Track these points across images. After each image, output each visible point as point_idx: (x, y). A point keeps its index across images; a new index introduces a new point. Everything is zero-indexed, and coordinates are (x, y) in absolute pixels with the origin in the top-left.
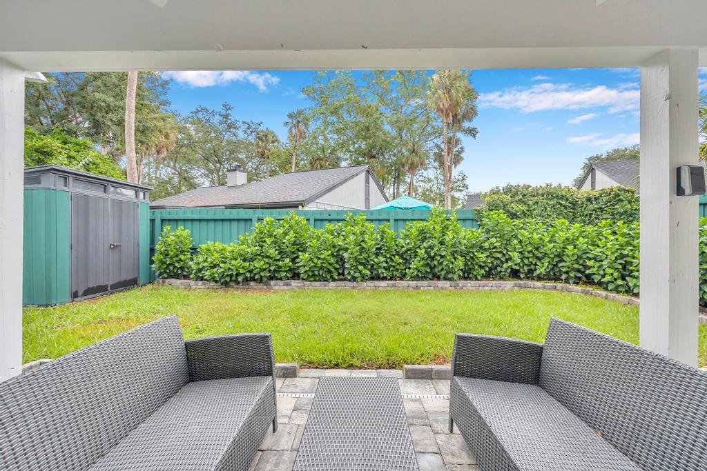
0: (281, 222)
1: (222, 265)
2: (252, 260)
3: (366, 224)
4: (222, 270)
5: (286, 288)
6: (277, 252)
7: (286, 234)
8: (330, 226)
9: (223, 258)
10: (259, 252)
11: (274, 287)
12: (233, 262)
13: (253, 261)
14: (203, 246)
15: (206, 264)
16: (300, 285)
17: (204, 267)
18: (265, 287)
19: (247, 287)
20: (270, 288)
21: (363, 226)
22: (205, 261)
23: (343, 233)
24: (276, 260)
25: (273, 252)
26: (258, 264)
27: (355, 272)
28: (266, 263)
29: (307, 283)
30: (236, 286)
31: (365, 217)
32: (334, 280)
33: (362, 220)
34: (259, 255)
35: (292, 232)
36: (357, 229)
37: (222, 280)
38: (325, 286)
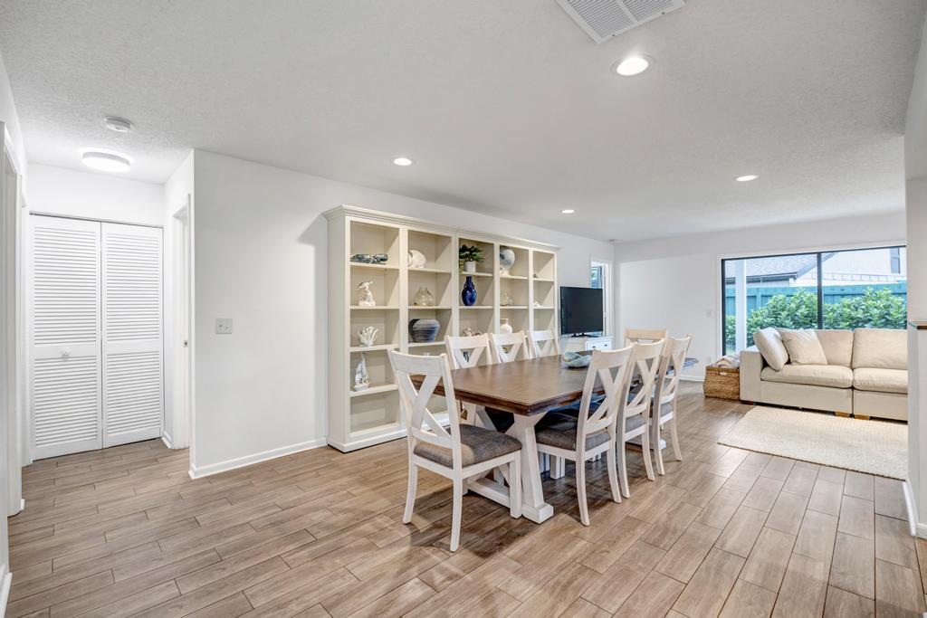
3: (892, 298)
7: (798, 307)
8: (847, 301)
21: (888, 300)
23: (863, 307)
31: (890, 292)
33: (887, 295)
36: (880, 303)
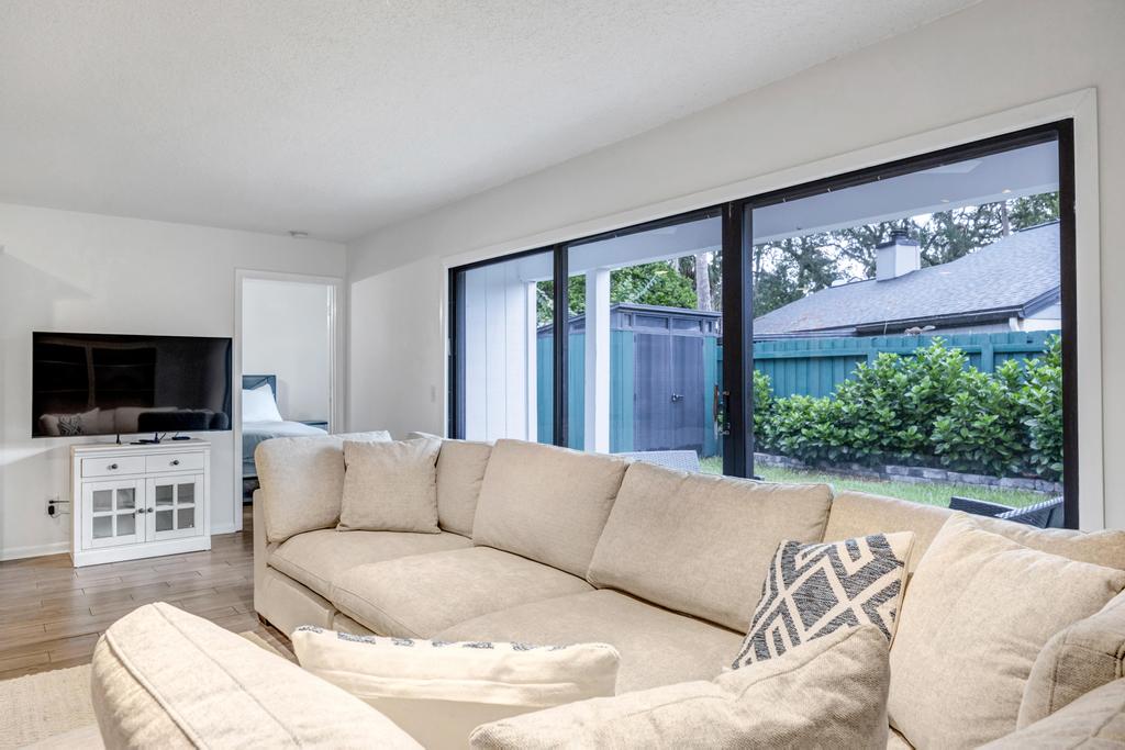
0: (909, 360)
1: (804, 431)
2: (849, 426)
4: (804, 439)
5: (913, 479)
6: (893, 414)
9: (808, 420)
10: (862, 414)
11: (892, 477)
12: (820, 427)
13: (853, 428)
14: (781, 401)
15: (783, 429)
16: (939, 477)
17: (781, 433)
18: (877, 475)
19: (847, 471)
20: (884, 477)
22: (782, 424)
24: (891, 428)
25: (886, 413)
26: (860, 433)
27: (1052, 461)
28: (872, 431)
29: (953, 475)
30: (831, 469)
32: (1011, 474)
34: (863, 418)
35: (927, 378)
37: (807, 456)
38: (990, 484)
